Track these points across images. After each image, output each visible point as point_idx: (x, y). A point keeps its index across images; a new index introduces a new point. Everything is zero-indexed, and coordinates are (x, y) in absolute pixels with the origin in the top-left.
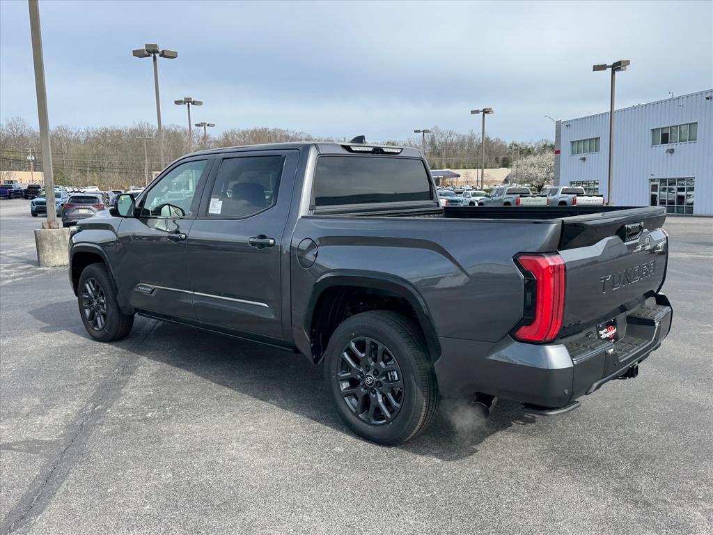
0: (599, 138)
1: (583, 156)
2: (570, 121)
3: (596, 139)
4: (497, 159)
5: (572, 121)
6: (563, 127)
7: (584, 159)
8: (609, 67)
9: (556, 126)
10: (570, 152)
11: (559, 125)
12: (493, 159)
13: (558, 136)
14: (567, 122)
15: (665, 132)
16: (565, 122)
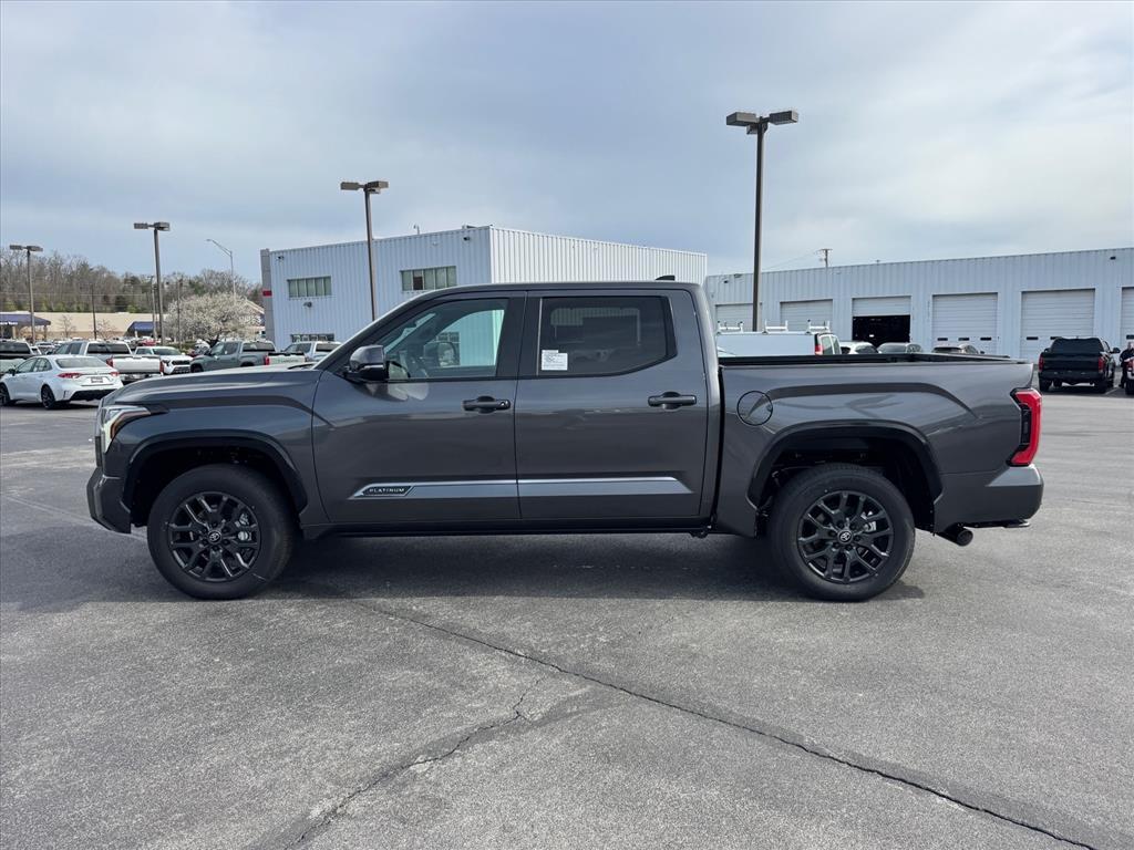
0: (329, 278)
1: (308, 301)
2: (283, 252)
3: (325, 278)
4: (106, 298)
5: (286, 251)
6: (273, 259)
7: (310, 305)
8: (361, 186)
9: (262, 257)
10: (287, 295)
11: (265, 255)
12: (100, 299)
13: (266, 270)
14: (279, 252)
15: (417, 275)
16: (275, 253)
